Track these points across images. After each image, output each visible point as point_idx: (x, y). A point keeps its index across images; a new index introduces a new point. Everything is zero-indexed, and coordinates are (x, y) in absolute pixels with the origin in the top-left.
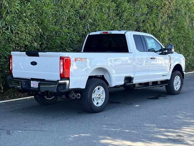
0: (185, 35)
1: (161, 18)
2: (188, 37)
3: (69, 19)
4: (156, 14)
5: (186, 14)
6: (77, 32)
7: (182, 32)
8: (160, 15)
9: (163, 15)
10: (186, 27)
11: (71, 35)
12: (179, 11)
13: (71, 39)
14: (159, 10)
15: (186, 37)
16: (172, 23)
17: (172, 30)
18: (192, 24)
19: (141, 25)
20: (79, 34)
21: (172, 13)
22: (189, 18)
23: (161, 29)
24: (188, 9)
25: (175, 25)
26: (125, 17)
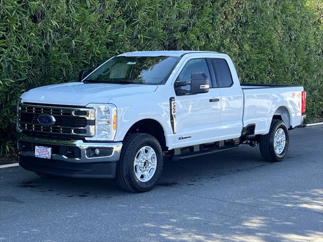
0: (274, 57)
1: (223, 23)
2: (281, 62)
3: (6, 19)
4: (212, 16)
5: (275, 18)
6: (25, 46)
7: (268, 51)
8: (220, 17)
9: (226, 18)
10: (277, 43)
11: (12, 51)
12: (261, 11)
13: (11, 59)
14: (218, 9)
15: (276, 62)
16: (245, 33)
17: (247, 47)
18: (290, 36)
19: (178, 36)
20: (30, 50)
21: (246, 16)
22: (284, 25)
23: (223, 45)
24: (280, 7)
25: (253, 39)
26: (140, 19)
